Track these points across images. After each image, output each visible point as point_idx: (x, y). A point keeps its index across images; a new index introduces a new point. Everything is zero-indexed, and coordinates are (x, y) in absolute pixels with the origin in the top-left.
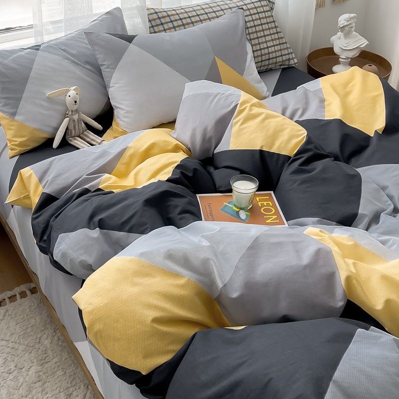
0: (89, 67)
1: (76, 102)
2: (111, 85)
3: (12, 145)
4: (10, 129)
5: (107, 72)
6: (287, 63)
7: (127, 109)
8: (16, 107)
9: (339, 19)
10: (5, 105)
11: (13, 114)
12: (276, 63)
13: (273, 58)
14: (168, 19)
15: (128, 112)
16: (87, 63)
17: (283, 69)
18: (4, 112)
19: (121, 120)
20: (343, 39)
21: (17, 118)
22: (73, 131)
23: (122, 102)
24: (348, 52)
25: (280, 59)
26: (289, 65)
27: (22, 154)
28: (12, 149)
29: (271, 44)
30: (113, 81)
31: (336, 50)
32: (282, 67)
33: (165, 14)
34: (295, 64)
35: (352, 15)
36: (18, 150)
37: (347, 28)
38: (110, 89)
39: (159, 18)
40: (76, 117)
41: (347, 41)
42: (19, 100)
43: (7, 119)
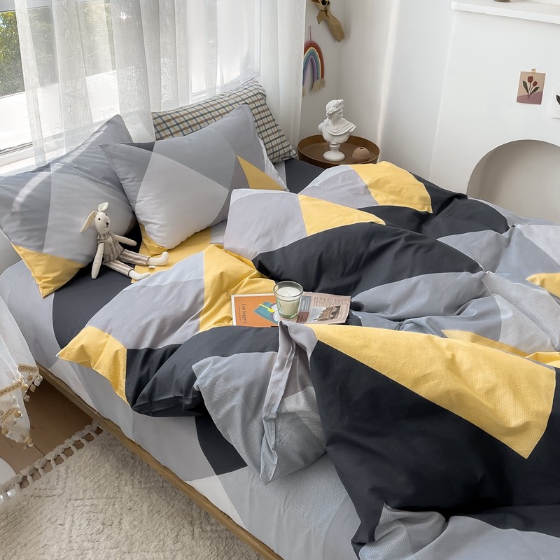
0: (108, 183)
1: (107, 224)
2: (138, 199)
3: (44, 282)
4: (39, 265)
5: (132, 186)
6: (288, 155)
7: (161, 223)
8: (43, 238)
9: (327, 106)
10: (28, 239)
11: (41, 247)
12: (279, 156)
13: (277, 151)
14: (173, 123)
15: (162, 226)
16: (105, 178)
17: (285, 161)
18: (29, 247)
19: (156, 236)
20: (332, 126)
21: (45, 251)
22: (112, 255)
23: (155, 216)
24: (338, 138)
25: (282, 152)
26: (290, 157)
27: (57, 291)
28: (44, 288)
29: (272, 137)
30: (140, 194)
31: (326, 137)
32: (284, 159)
33: (169, 117)
34: (294, 155)
35: (340, 101)
36: (53, 287)
37: (336, 114)
38: (137, 204)
39: (164, 122)
40: (110, 240)
41: (336, 127)
42: (44, 230)
43: (33, 254)
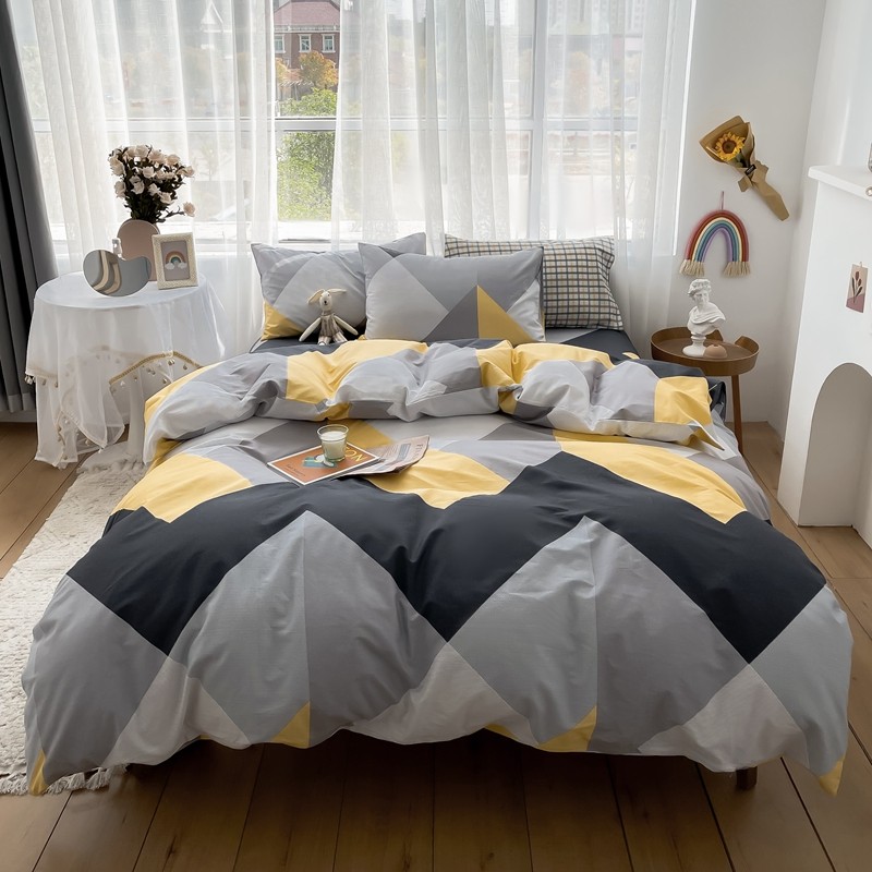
1: (326, 303)
3: (265, 329)
4: (267, 315)
6: (606, 323)
12: (589, 320)
16: (357, 272)
19: (369, 331)
21: (274, 306)
26: (609, 326)
27: (270, 339)
28: (263, 333)
34: (619, 327)
40: (327, 317)
42: (282, 290)
43: (267, 305)
